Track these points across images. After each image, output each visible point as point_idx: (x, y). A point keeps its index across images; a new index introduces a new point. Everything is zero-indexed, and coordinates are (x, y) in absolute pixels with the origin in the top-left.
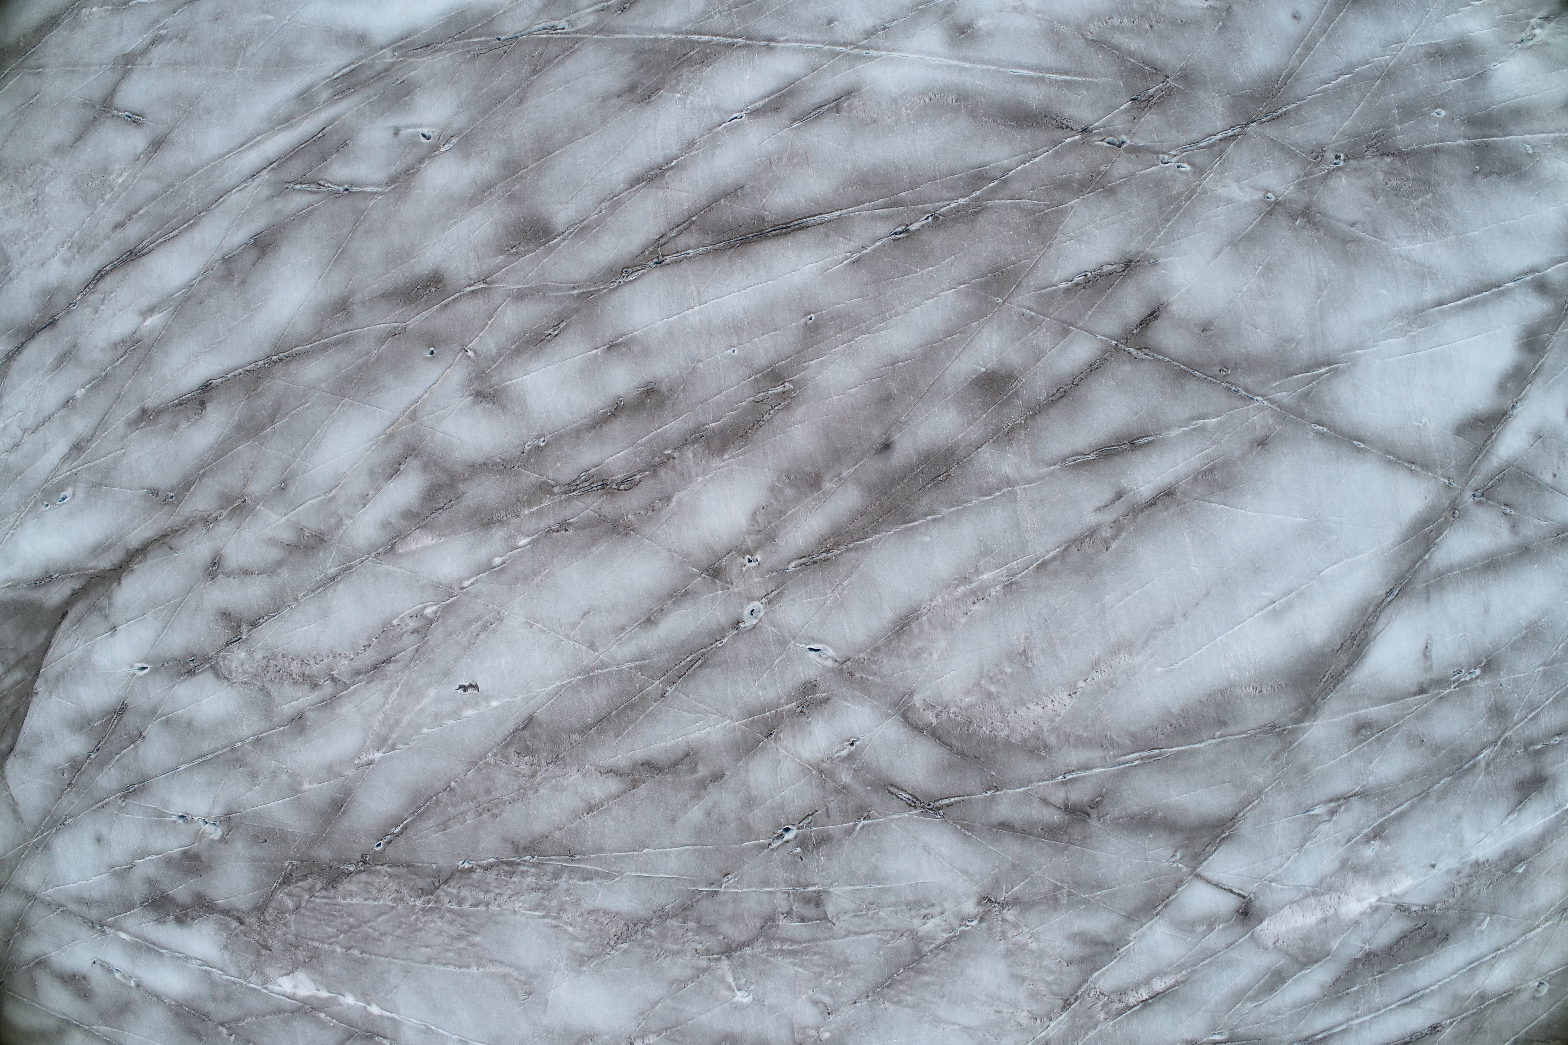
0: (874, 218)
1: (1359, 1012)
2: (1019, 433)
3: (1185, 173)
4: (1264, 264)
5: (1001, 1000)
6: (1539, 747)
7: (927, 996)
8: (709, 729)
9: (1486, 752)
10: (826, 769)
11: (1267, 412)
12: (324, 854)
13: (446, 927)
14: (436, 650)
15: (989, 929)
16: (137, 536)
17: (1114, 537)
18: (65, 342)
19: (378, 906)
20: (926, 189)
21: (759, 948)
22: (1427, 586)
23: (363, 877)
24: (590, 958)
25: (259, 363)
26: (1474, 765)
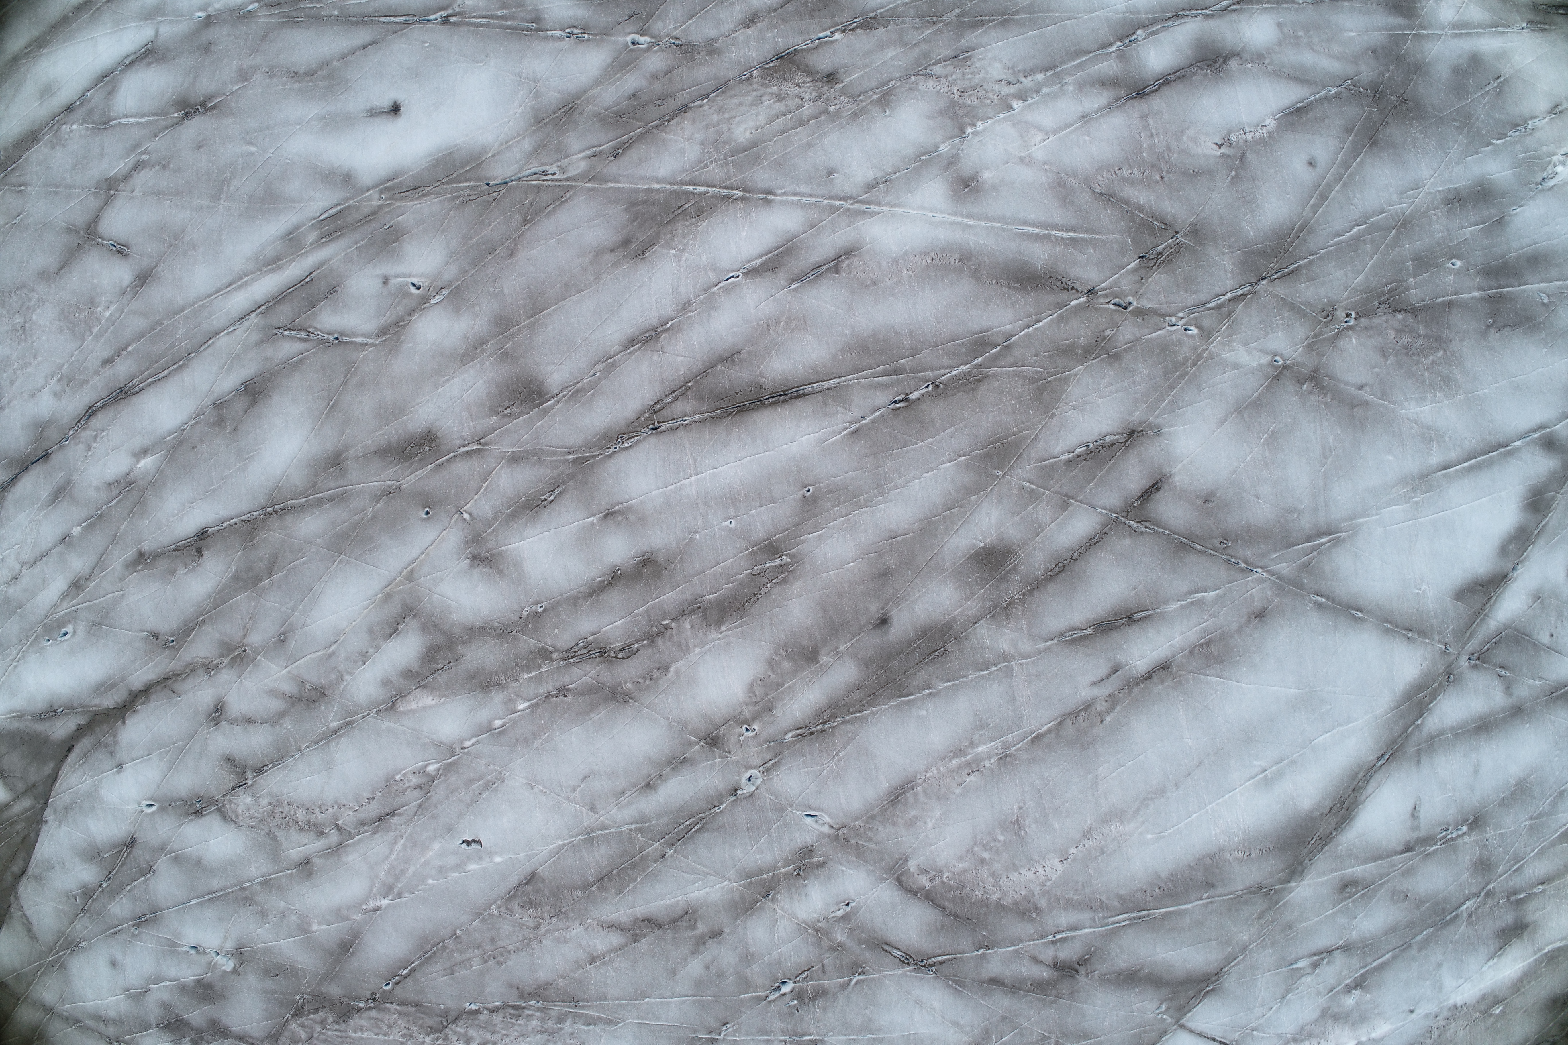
0: (873, 386)
2: (1017, 609)
3: (1192, 336)
4: (1269, 432)
6: (1522, 896)
8: (707, 889)
9: (1468, 904)
10: (822, 928)
11: (1266, 584)
12: (334, 990)
14: (439, 806)
16: (140, 677)
17: (1109, 711)
18: (59, 478)
19: (388, 1041)
20: (926, 356)
22: (1419, 750)
23: (373, 1013)
25: (255, 514)
26: (1457, 916)
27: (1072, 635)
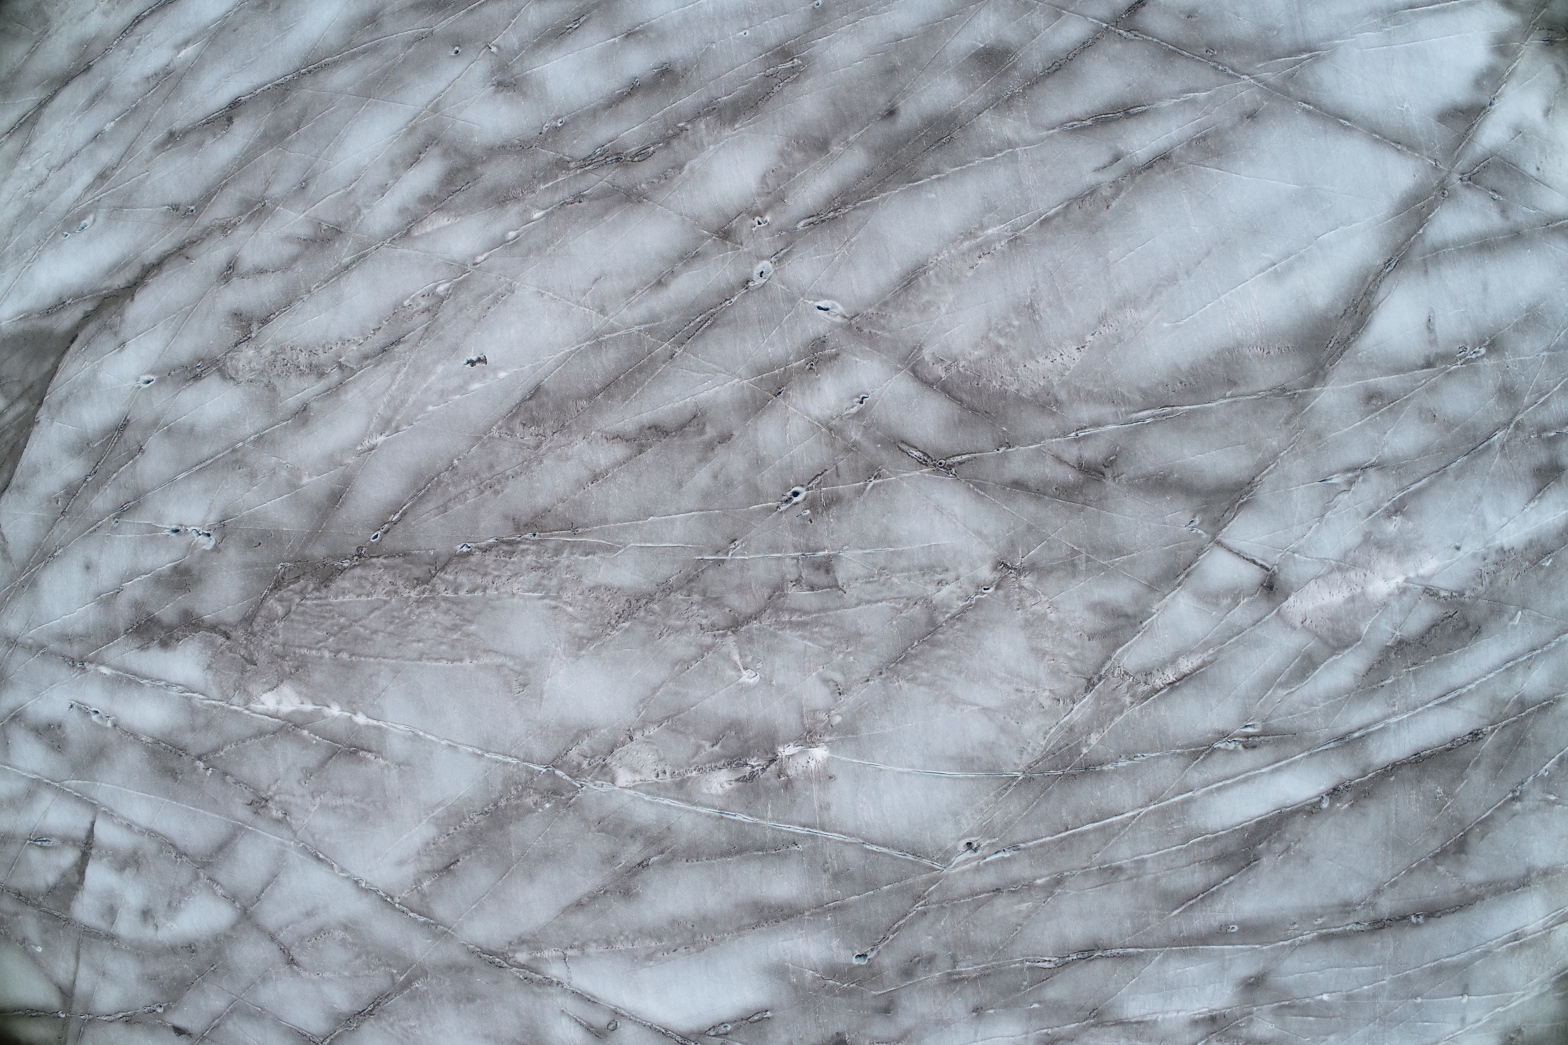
1: (1396, 709)
2: (1018, 101)
5: (1021, 677)
6: (1553, 434)
7: (944, 673)
8: (717, 388)
9: (1499, 434)
10: (835, 426)
11: (1254, 89)
12: (318, 551)
13: (441, 618)
14: (446, 327)
15: (1006, 596)
16: (156, 250)
17: (1114, 196)
18: (98, 83)
19: (371, 601)
21: (766, 621)
22: (1424, 260)
23: (358, 571)
24: (589, 639)
25: (288, 77)
26: (1489, 446)
27: (1072, 126)
